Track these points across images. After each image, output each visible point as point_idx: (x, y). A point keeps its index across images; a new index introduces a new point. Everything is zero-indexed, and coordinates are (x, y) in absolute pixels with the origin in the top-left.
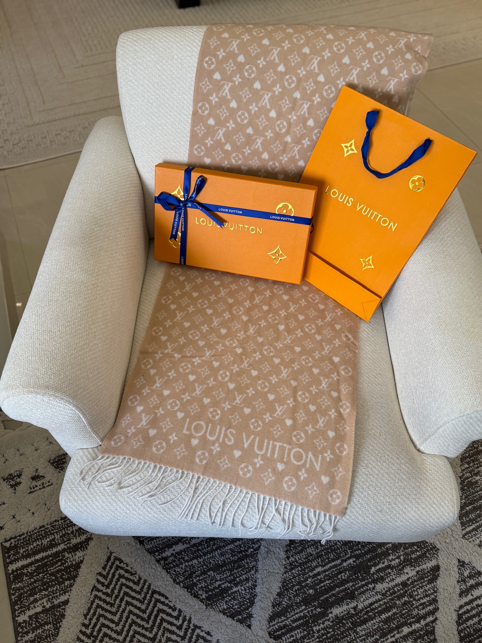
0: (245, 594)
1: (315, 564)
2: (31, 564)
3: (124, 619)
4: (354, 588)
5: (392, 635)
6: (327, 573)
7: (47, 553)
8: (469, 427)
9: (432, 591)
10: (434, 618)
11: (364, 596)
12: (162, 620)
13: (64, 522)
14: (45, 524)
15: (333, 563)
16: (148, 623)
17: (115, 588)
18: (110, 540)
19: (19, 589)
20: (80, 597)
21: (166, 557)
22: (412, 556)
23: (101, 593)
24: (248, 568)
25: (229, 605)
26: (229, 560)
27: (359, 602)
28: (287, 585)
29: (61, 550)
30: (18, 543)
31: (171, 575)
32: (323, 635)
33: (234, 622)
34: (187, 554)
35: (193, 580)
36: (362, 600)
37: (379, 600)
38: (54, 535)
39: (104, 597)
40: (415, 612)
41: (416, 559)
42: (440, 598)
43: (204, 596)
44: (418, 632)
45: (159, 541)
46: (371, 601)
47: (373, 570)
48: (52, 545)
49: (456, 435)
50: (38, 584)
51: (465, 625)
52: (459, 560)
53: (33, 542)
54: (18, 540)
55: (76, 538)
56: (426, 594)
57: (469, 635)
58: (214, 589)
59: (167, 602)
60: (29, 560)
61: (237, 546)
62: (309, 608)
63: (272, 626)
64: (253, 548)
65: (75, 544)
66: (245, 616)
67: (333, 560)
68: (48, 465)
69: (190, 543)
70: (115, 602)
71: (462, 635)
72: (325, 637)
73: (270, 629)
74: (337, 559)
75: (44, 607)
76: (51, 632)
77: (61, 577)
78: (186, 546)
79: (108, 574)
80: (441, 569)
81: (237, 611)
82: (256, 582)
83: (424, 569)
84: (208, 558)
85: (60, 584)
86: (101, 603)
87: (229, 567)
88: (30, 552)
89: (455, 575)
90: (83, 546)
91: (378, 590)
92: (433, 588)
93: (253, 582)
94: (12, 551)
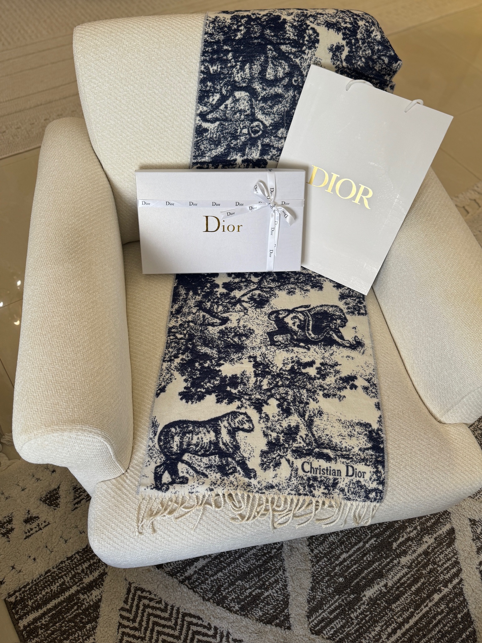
0: (277, 596)
1: (339, 551)
2: (44, 614)
4: (380, 567)
5: (425, 604)
6: (352, 558)
7: (60, 599)
9: (452, 554)
10: (459, 579)
11: (391, 573)
13: (71, 562)
15: (356, 547)
17: (142, 620)
18: (127, 571)
20: (106, 638)
21: (189, 577)
22: (427, 525)
23: (128, 629)
24: (275, 570)
25: (263, 611)
26: (254, 566)
27: (388, 580)
28: (317, 579)
29: (74, 592)
30: (24, 596)
31: (198, 593)
32: (362, 620)
33: (273, 627)
34: (211, 568)
35: (222, 594)
36: (390, 577)
37: (407, 574)
38: (63, 578)
39: (132, 632)
40: (441, 578)
41: (432, 526)
42: (461, 560)
43: (237, 607)
44: (448, 596)
46: (399, 576)
47: (395, 545)
48: (63, 590)
50: (56, 635)
52: (470, 519)
53: (41, 590)
54: (23, 592)
55: (88, 576)
56: (447, 558)
58: (245, 599)
59: (200, 622)
60: (41, 611)
62: (342, 596)
63: (312, 622)
64: (275, 548)
65: (89, 583)
66: (283, 618)
67: (356, 544)
68: (40, 504)
70: (146, 635)
72: (364, 621)
73: (310, 627)
74: (359, 542)
77: (81, 621)
78: (207, 560)
79: (132, 606)
80: (456, 531)
81: (273, 616)
82: (285, 581)
83: (441, 535)
84: (233, 568)
85: (81, 629)
86: (130, 639)
87: (256, 572)
88: (40, 602)
89: (469, 534)
90: (97, 583)
91: (403, 564)
92: (452, 551)
93: (283, 582)
94: (19, 605)
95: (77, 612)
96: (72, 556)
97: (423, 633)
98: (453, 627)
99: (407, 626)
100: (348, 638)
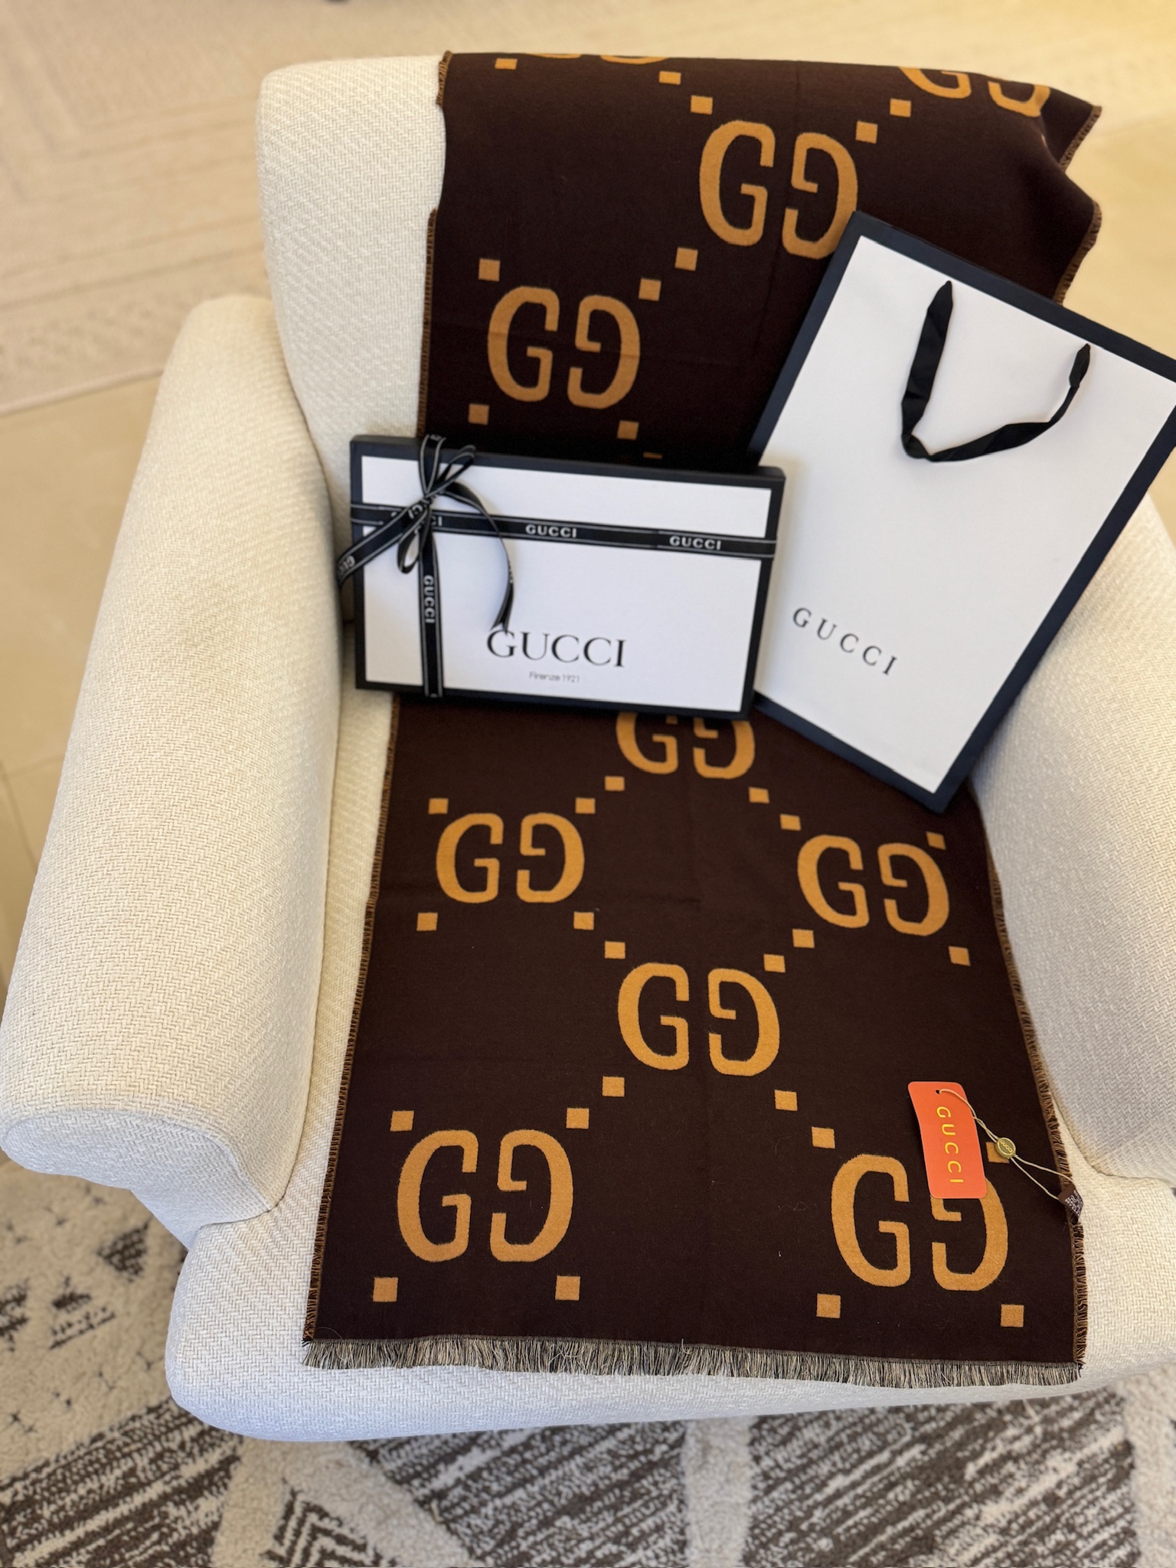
1: (826, 1469)
2: (77, 1545)
4: (929, 1522)
6: (860, 1490)
7: (118, 1509)
9: (1120, 1510)
11: (956, 1542)
15: (872, 1463)
21: (441, 1490)
22: (1062, 1425)
24: (658, 1497)
28: (763, 1534)
29: (154, 1497)
30: (35, 1492)
31: (459, 1538)
34: (497, 1477)
35: (518, 1547)
36: (952, 1551)
37: (995, 1550)
38: (132, 1458)
41: (1073, 1430)
42: (1141, 1527)
45: (420, 1447)
46: (973, 1551)
47: (971, 1470)
48: (128, 1489)
52: (1174, 1423)
53: (76, 1483)
54: (33, 1483)
55: (194, 1461)
56: (1105, 1520)
60: (70, 1536)
61: (623, 1442)
64: (665, 1441)
65: (194, 1478)
67: (871, 1454)
68: (97, 1264)
69: (498, 1445)
74: (881, 1449)
78: (490, 1454)
79: (291, 1551)
80: (1137, 1451)
82: (682, 1532)
84: (552, 1482)
87: (609, 1499)
88: (71, 1513)
89: (1172, 1464)
90: (214, 1480)
91: (990, 1521)
92: (1121, 1501)
93: (674, 1533)
94: (19, 1513)
95: (158, 1548)
96: (160, 1407)
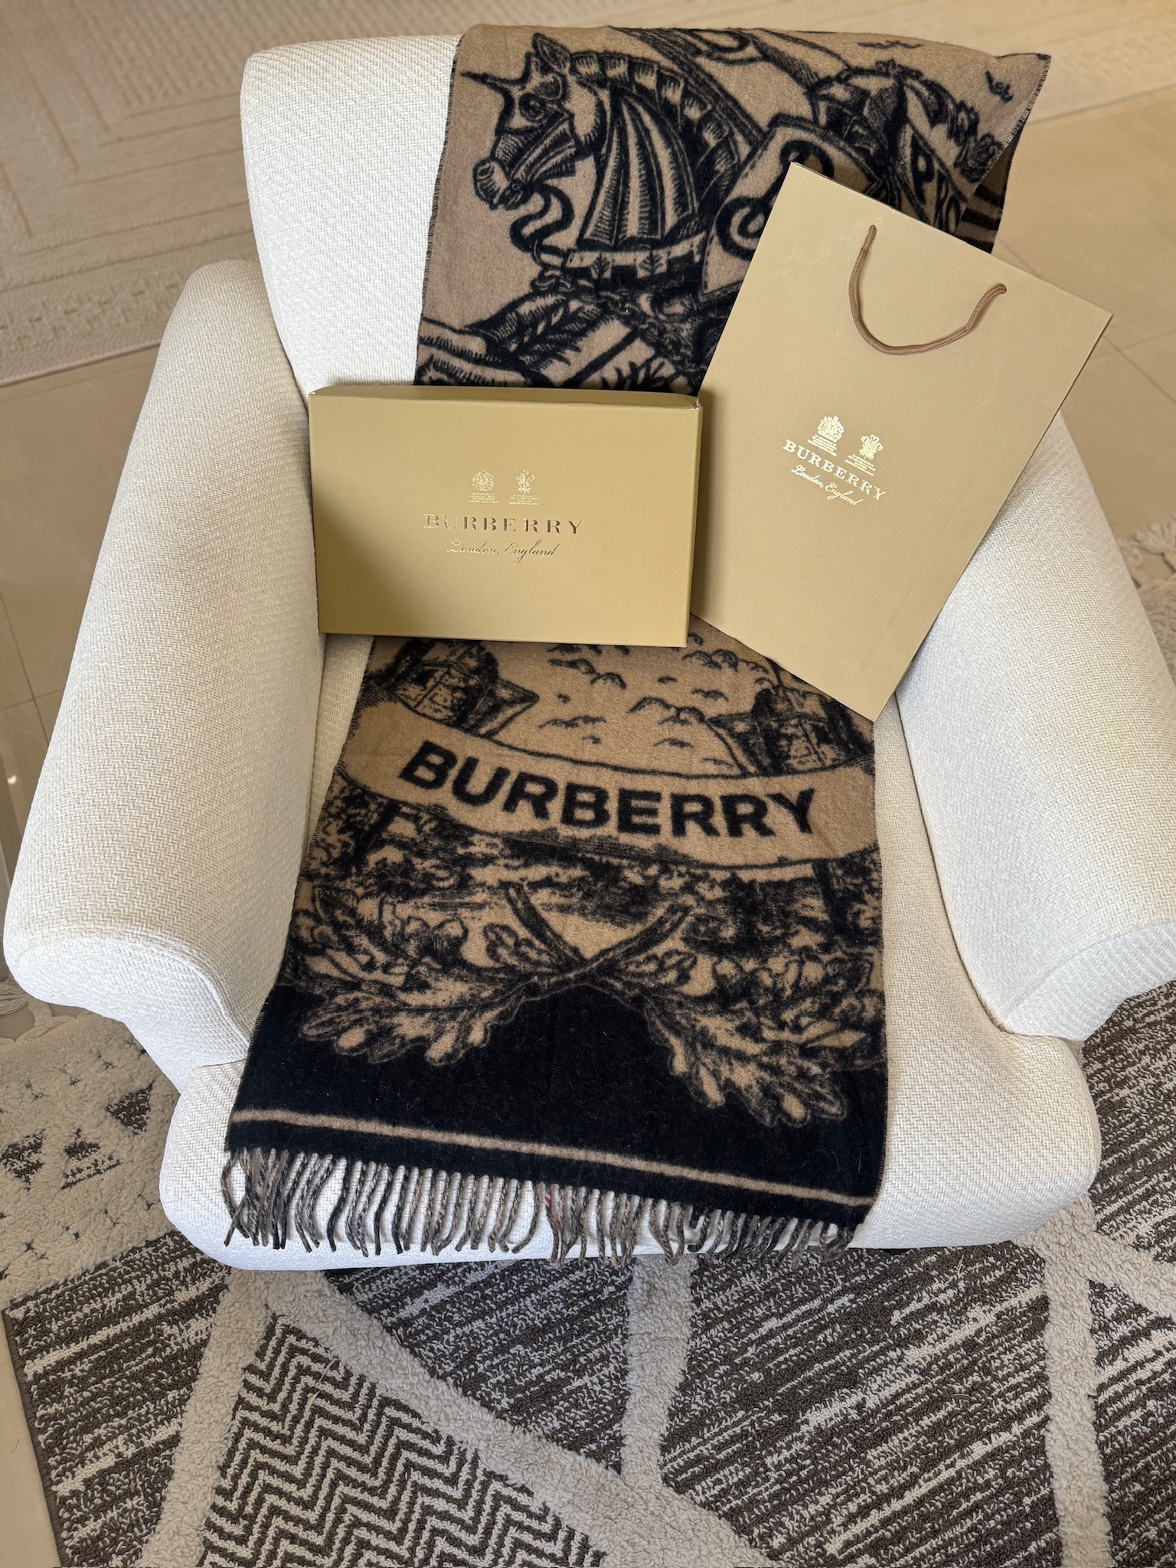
0: (601, 1392)
1: (760, 1312)
2: (80, 1356)
3: (317, 1470)
4: (854, 1361)
5: (948, 1462)
6: (790, 1332)
7: (118, 1327)
8: (1120, 965)
9: (1034, 1356)
10: (1042, 1417)
11: (878, 1378)
12: (409, 1466)
14: (108, 1258)
15: (804, 1308)
16: (375, 1475)
17: (289, 1399)
18: (272, 1287)
19: (54, 1417)
20: (206, 1426)
21: (407, 1319)
22: (984, 1281)
23: (257, 1414)
24: (604, 1332)
25: (564, 1421)
26: (558, 1316)
27: (869, 1393)
28: (699, 1366)
29: (151, 1317)
30: (45, 1310)
31: (422, 1359)
32: (789, 1474)
33: (581, 1459)
34: (459, 1309)
35: (476, 1369)
36: (875, 1387)
37: (915, 1386)
38: (131, 1284)
39: (264, 1422)
40: (998, 1407)
41: (994, 1287)
42: (1053, 1372)
43: (504, 1404)
44: (1007, 1451)
45: (390, 1282)
46: (894, 1388)
47: (897, 1317)
48: (129, 1308)
49: (1090, 986)
50: (100, 1402)
51: (1113, 1430)
52: (1091, 1282)
53: (82, 1303)
54: (44, 1303)
55: (187, 1288)
56: (1020, 1365)
57: (1123, 1451)
58: (527, 1387)
59: (416, 1423)
60: (74, 1348)
61: (576, 1283)
62: (754, 1413)
63: (671, 1461)
64: (613, 1283)
65: (186, 1302)
66: (606, 1442)
67: (803, 1301)
68: (106, 1118)
69: (463, 1283)
70: (293, 1433)
71: (1108, 1451)
72: (795, 1478)
73: (665, 1470)
74: (813, 1298)
75: (119, 1455)
76: (140, 1514)
77: (157, 1382)
78: (453, 1289)
79: (271, 1366)
80: (1053, 1305)
81: (584, 1434)
82: (625, 1362)
83: (1013, 1308)
84: (508, 1315)
85: (154, 1398)
86: (259, 1437)
87: (560, 1332)
88: (76, 1328)
89: (1085, 1317)
90: (204, 1305)
91: (911, 1362)
92: (1036, 1350)
93: (619, 1362)
94: (30, 1328)
95: (153, 1360)
96: (158, 1241)
97: (933, 1527)
98: (1007, 1525)
99: (897, 1505)
100: (751, 1511)
